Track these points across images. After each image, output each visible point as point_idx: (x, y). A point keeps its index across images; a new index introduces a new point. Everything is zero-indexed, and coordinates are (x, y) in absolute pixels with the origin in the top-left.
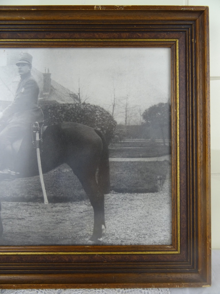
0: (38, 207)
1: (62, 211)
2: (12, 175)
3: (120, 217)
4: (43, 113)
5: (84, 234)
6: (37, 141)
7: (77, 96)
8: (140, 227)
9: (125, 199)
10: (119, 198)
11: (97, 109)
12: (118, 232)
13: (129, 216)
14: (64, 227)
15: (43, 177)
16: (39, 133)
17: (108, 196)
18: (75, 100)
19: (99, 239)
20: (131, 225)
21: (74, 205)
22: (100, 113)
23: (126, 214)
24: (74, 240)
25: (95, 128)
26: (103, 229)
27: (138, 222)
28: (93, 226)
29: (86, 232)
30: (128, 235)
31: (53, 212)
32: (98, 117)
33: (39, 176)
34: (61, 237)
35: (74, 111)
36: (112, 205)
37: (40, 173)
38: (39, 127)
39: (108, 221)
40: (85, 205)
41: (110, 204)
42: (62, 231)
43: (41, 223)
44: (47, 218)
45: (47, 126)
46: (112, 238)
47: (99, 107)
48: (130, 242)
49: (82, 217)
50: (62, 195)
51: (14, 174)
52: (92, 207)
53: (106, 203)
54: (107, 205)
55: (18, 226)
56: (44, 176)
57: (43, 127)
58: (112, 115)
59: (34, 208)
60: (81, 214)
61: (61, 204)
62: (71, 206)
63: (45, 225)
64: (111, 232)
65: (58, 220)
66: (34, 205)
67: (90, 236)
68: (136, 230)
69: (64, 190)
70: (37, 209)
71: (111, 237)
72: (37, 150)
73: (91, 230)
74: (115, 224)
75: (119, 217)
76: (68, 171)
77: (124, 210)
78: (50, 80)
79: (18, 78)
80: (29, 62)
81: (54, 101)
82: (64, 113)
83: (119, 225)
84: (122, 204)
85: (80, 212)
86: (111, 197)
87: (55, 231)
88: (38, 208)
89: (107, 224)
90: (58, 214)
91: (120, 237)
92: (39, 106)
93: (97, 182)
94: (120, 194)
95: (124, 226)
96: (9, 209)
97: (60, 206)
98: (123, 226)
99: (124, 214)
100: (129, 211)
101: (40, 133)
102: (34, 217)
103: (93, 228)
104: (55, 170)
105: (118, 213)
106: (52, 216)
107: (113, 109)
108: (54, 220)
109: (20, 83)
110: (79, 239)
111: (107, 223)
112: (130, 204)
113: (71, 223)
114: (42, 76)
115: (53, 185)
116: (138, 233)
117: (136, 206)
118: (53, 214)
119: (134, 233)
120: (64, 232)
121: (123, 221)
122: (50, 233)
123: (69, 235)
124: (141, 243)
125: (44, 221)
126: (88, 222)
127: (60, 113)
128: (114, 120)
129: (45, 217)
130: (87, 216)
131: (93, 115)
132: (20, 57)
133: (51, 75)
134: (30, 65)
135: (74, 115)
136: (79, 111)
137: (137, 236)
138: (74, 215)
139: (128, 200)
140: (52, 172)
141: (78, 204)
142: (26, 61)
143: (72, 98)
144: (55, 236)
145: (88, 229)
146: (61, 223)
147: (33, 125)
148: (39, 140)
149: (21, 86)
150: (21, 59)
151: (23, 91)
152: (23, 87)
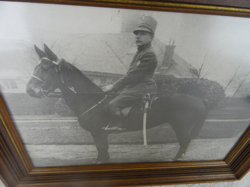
0: (138, 147)
1: (156, 148)
2: (119, 130)
3: (197, 150)
4: (156, 87)
6: (146, 108)
7: (198, 71)
8: (208, 154)
9: (205, 142)
10: (201, 141)
11: (212, 84)
12: (192, 156)
13: (204, 149)
14: (156, 155)
16: (149, 102)
17: (194, 140)
18: (194, 75)
20: (203, 153)
21: (166, 145)
22: (214, 88)
25: (204, 99)
26: (183, 155)
27: (208, 152)
29: (170, 157)
30: (198, 157)
31: (149, 149)
32: (211, 91)
33: (142, 131)
34: (152, 159)
35: (189, 85)
36: (195, 144)
37: (144, 129)
38: (150, 98)
40: (175, 145)
41: (193, 144)
42: (153, 157)
43: (139, 154)
44: (144, 152)
45: (158, 97)
46: (187, 159)
47: (216, 82)
48: (198, 160)
49: (170, 151)
50: (159, 141)
51: (121, 130)
52: (179, 146)
54: (191, 145)
55: (121, 156)
56: (147, 131)
57: (154, 98)
58: (224, 89)
59: (135, 147)
60: (170, 149)
62: (164, 146)
63: (142, 155)
64: (187, 156)
65: (152, 152)
68: (205, 155)
69: (161, 138)
72: (144, 114)
73: (174, 156)
74: (192, 153)
76: (168, 127)
78: (173, 53)
79: (135, 50)
80: (151, 30)
81: (171, 75)
82: (179, 86)
83: (195, 153)
84: (202, 144)
86: (196, 141)
87: (148, 157)
90: (153, 150)
91: (192, 158)
92: (154, 80)
94: (203, 139)
96: (115, 148)
97: (155, 146)
98: (197, 154)
99: (201, 148)
100: (205, 147)
102: (134, 151)
105: (197, 148)
107: (229, 84)
108: (149, 152)
109: (136, 56)
110: (165, 160)
111: (187, 153)
112: (207, 144)
113: (161, 153)
114: (165, 49)
115: (153, 135)
117: (211, 145)
120: (155, 157)
121: (199, 151)
122: (144, 158)
123: (158, 159)
125: (142, 153)
126: (174, 153)
127: (174, 87)
128: (225, 93)
129: (142, 151)
130: (174, 150)
131: (206, 89)
132: (140, 22)
133: (176, 47)
134: (151, 34)
135: (188, 89)
136: (194, 86)
137: (204, 157)
138: (165, 150)
139: (207, 142)
140: (154, 129)
141: (169, 145)
142: (148, 28)
143: (191, 74)
144: (148, 159)
145: (172, 156)
146: (154, 153)
147: (144, 96)
148: (148, 108)
149: (137, 59)
150: (141, 25)
151: (139, 65)
152: (139, 60)
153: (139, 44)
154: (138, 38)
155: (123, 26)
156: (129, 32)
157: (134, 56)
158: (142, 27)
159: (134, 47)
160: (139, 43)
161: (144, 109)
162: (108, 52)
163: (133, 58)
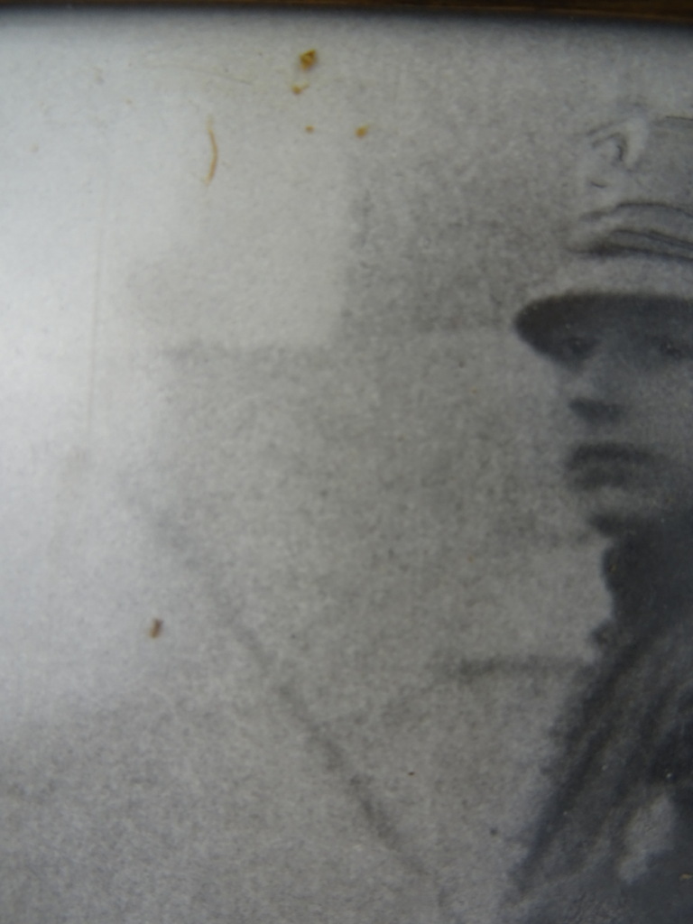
79: (562, 600)
132: (596, 185)
149: (610, 759)
150: (615, 222)
151: (653, 860)
152: (655, 774)
153: (612, 498)
154: (587, 410)
155: (361, 239)
156: (453, 325)
157: (557, 695)
158: (634, 250)
159: (555, 541)
160: (620, 480)
162: (157, 628)
163: (554, 733)
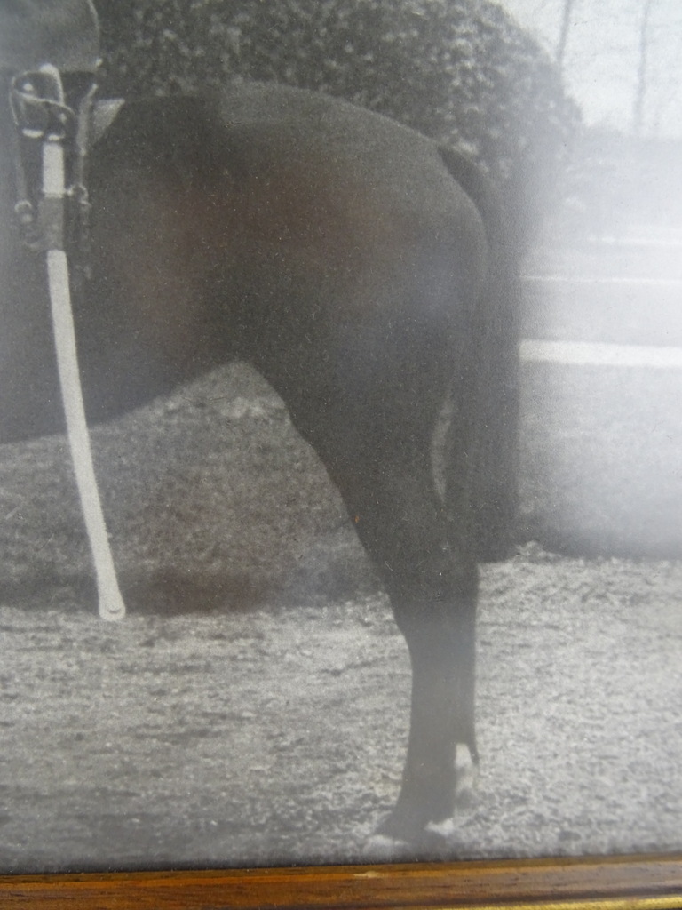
0: (56, 639)
1: (216, 664)
3: (564, 699)
4: (92, 8)
5: (349, 802)
6: (52, 201)
8: (671, 754)
9: (600, 597)
10: (565, 588)
11: (460, 8)
12: (548, 787)
13: (618, 694)
14: (227, 763)
15: (92, 447)
16: (63, 143)
17: (504, 576)
19: (433, 827)
20: (624, 743)
21: (290, 626)
22: (478, 41)
23: (599, 680)
24: (284, 837)
25: (446, 139)
26: (463, 771)
27: (663, 726)
28: (403, 751)
29: (357, 787)
30: (601, 798)
31: (157, 672)
32: (469, 64)
33: (61, 441)
34: (202, 821)
35: (306, 9)
36: (523, 626)
37: (69, 420)
38: (68, 100)
39: (493, 723)
40: (361, 630)
41: (509, 625)
42: (208, 785)
43: (80, 737)
44: (118, 708)
45: (121, 102)
46: (513, 818)
48: (612, 840)
49: (337, 703)
50: (216, 565)
52: (400, 640)
53: (485, 616)
54: (491, 630)
56: (97, 442)
57: (92, 109)
58: (553, 59)
59: (31, 644)
60: (333, 680)
61: (209, 623)
62: (274, 635)
63: (106, 751)
64: (505, 787)
65: (188, 718)
66: (32, 625)
67: (383, 808)
68: (648, 773)
69: (229, 536)
70: (53, 654)
71: (505, 816)
72: (50, 262)
73: (392, 776)
74: (535, 738)
75: (556, 699)
76: (257, 410)
77: (590, 661)
82: (241, 17)
83: (558, 744)
84: (578, 624)
85: (326, 671)
86: (518, 580)
87: (164, 788)
88: (60, 648)
89: (486, 742)
90: (190, 681)
91: (555, 812)
93: (440, 487)
94: (573, 563)
95: (583, 750)
97: (199, 635)
98: (577, 751)
99: (587, 680)
100: (621, 662)
101: (68, 144)
102: (32, 701)
103: (400, 766)
104: (172, 405)
105: (556, 679)
106: (145, 694)
107: (566, 19)
108: (160, 719)
110: (318, 828)
111: (488, 734)
112: (624, 621)
113: (270, 737)
115: (161, 499)
116: (658, 786)
117: (660, 638)
118: (158, 681)
119: (638, 791)
120: (225, 789)
121: (582, 720)
122: (134, 794)
123: (253, 809)
124: (668, 841)
125: (99, 727)
126: (375, 728)
127: (214, 18)
128: (568, 93)
129: (102, 700)
130: (368, 692)
131: (435, 50)
135: (308, 40)
136: (341, 15)
137: (652, 806)
138: (288, 686)
139: (617, 603)
140: (152, 419)
141: (313, 622)
144: (167, 814)
145: (369, 771)
146: (203, 734)
147: (19, 86)
148: (66, 196)
161: (41, 204)
